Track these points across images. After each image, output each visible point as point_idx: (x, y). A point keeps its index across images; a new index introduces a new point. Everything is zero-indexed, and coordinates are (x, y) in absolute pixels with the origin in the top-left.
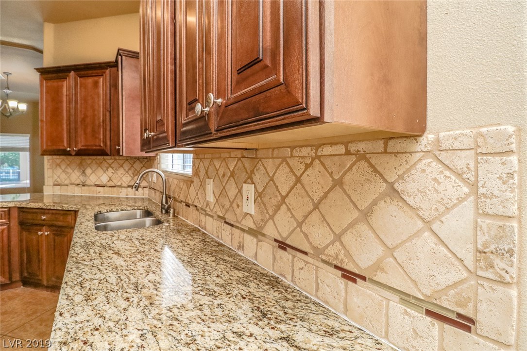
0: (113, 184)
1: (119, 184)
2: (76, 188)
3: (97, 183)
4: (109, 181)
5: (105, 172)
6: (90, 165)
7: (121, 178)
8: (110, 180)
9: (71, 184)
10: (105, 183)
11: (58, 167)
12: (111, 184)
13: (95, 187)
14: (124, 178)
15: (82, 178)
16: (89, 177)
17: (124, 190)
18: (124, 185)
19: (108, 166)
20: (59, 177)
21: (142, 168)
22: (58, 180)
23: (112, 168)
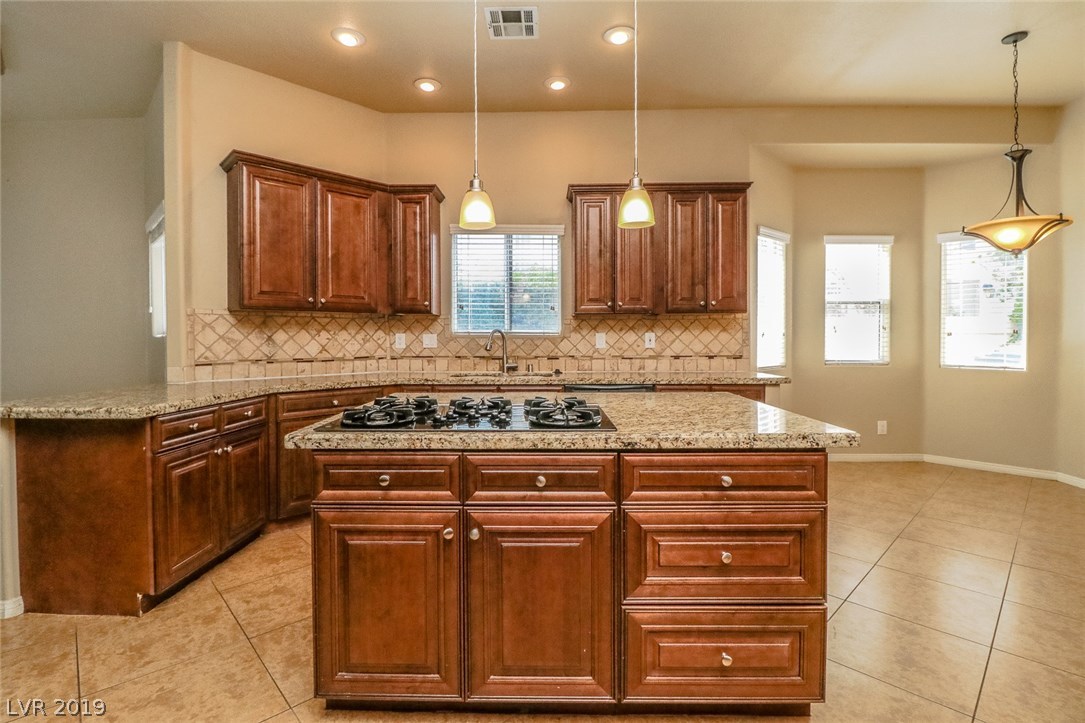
0: (328, 356)
1: (340, 355)
2: (254, 368)
3: (296, 357)
4: (321, 352)
5: (313, 338)
6: (284, 327)
7: (343, 347)
8: (324, 349)
9: (240, 361)
10: (313, 356)
11: (208, 329)
12: (325, 355)
13: (294, 364)
14: (349, 347)
15: (266, 349)
16: (281, 348)
17: (349, 365)
18: (348, 356)
19: (320, 328)
20: (209, 349)
21: (376, 331)
22: (208, 354)
23: (328, 331)
